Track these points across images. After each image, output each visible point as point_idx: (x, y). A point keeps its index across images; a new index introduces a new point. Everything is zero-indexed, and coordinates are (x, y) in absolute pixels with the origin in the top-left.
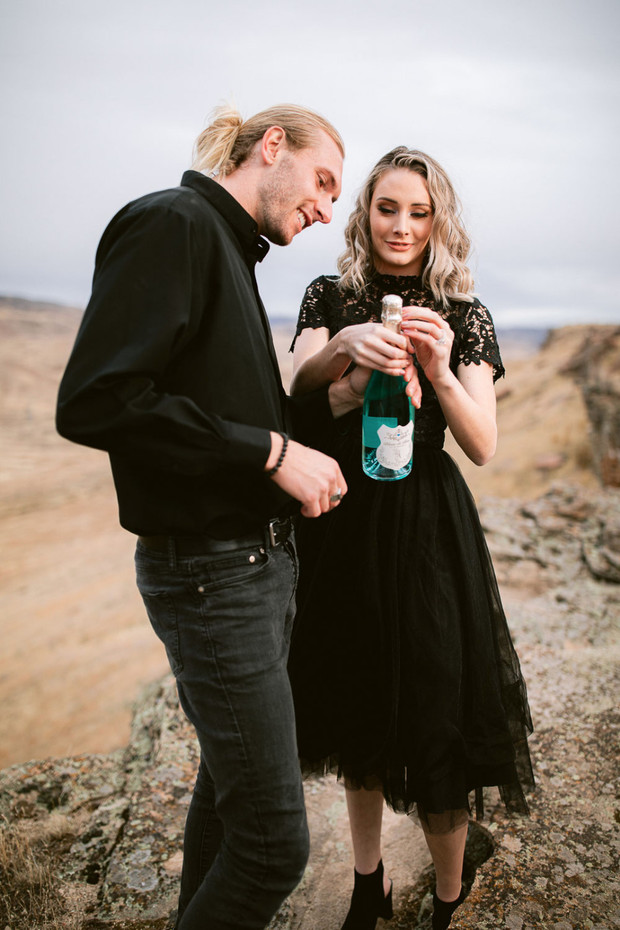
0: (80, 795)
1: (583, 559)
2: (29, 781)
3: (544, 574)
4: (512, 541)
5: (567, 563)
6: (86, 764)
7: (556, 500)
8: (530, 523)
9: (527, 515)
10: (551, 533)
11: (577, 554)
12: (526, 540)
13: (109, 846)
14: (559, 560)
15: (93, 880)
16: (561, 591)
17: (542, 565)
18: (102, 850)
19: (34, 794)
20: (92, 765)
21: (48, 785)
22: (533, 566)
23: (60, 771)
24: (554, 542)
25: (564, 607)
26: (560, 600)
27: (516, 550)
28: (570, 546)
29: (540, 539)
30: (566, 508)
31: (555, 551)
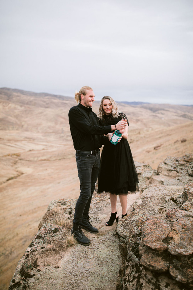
0: (69, 204)
1: (188, 171)
2: (60, 201)
3: (178, 174)
4: (172, 166)
5: (184, 172)
6: (70, 200)
7: (185, 157)
8: (177, 162)
9: (177, 161)
10: (182, 165)
11: (187, 170)
12: (175, 166)
13: (73, 210)
14: (182, 171)
15: (70, 214)
16: (179, 178)
17: (178, 172)
18: (72, 210)
19: (61, 203)
20: (71, 200)
21: (63, 202)
22: (176, 172)
23: (65, 200)
24: (182, 167)
25: (179, 181)
26: (178, 179)
27: (172, 169)
28: (185, 168)
29: (179, 166)
30: (186, 159)
31: (182, 169)
